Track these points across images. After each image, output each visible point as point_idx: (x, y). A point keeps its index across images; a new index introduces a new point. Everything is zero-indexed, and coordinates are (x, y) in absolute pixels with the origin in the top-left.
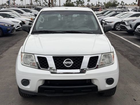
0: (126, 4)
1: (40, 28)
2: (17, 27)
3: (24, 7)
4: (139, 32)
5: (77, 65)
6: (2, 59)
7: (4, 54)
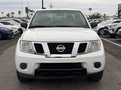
0: (108, 16)
1: (36, 24)
2: (15, 33)
3: (21, 18)
4: (120, 34)
5: (68, 50)
6: (2, 55)
7: (4, 52)
